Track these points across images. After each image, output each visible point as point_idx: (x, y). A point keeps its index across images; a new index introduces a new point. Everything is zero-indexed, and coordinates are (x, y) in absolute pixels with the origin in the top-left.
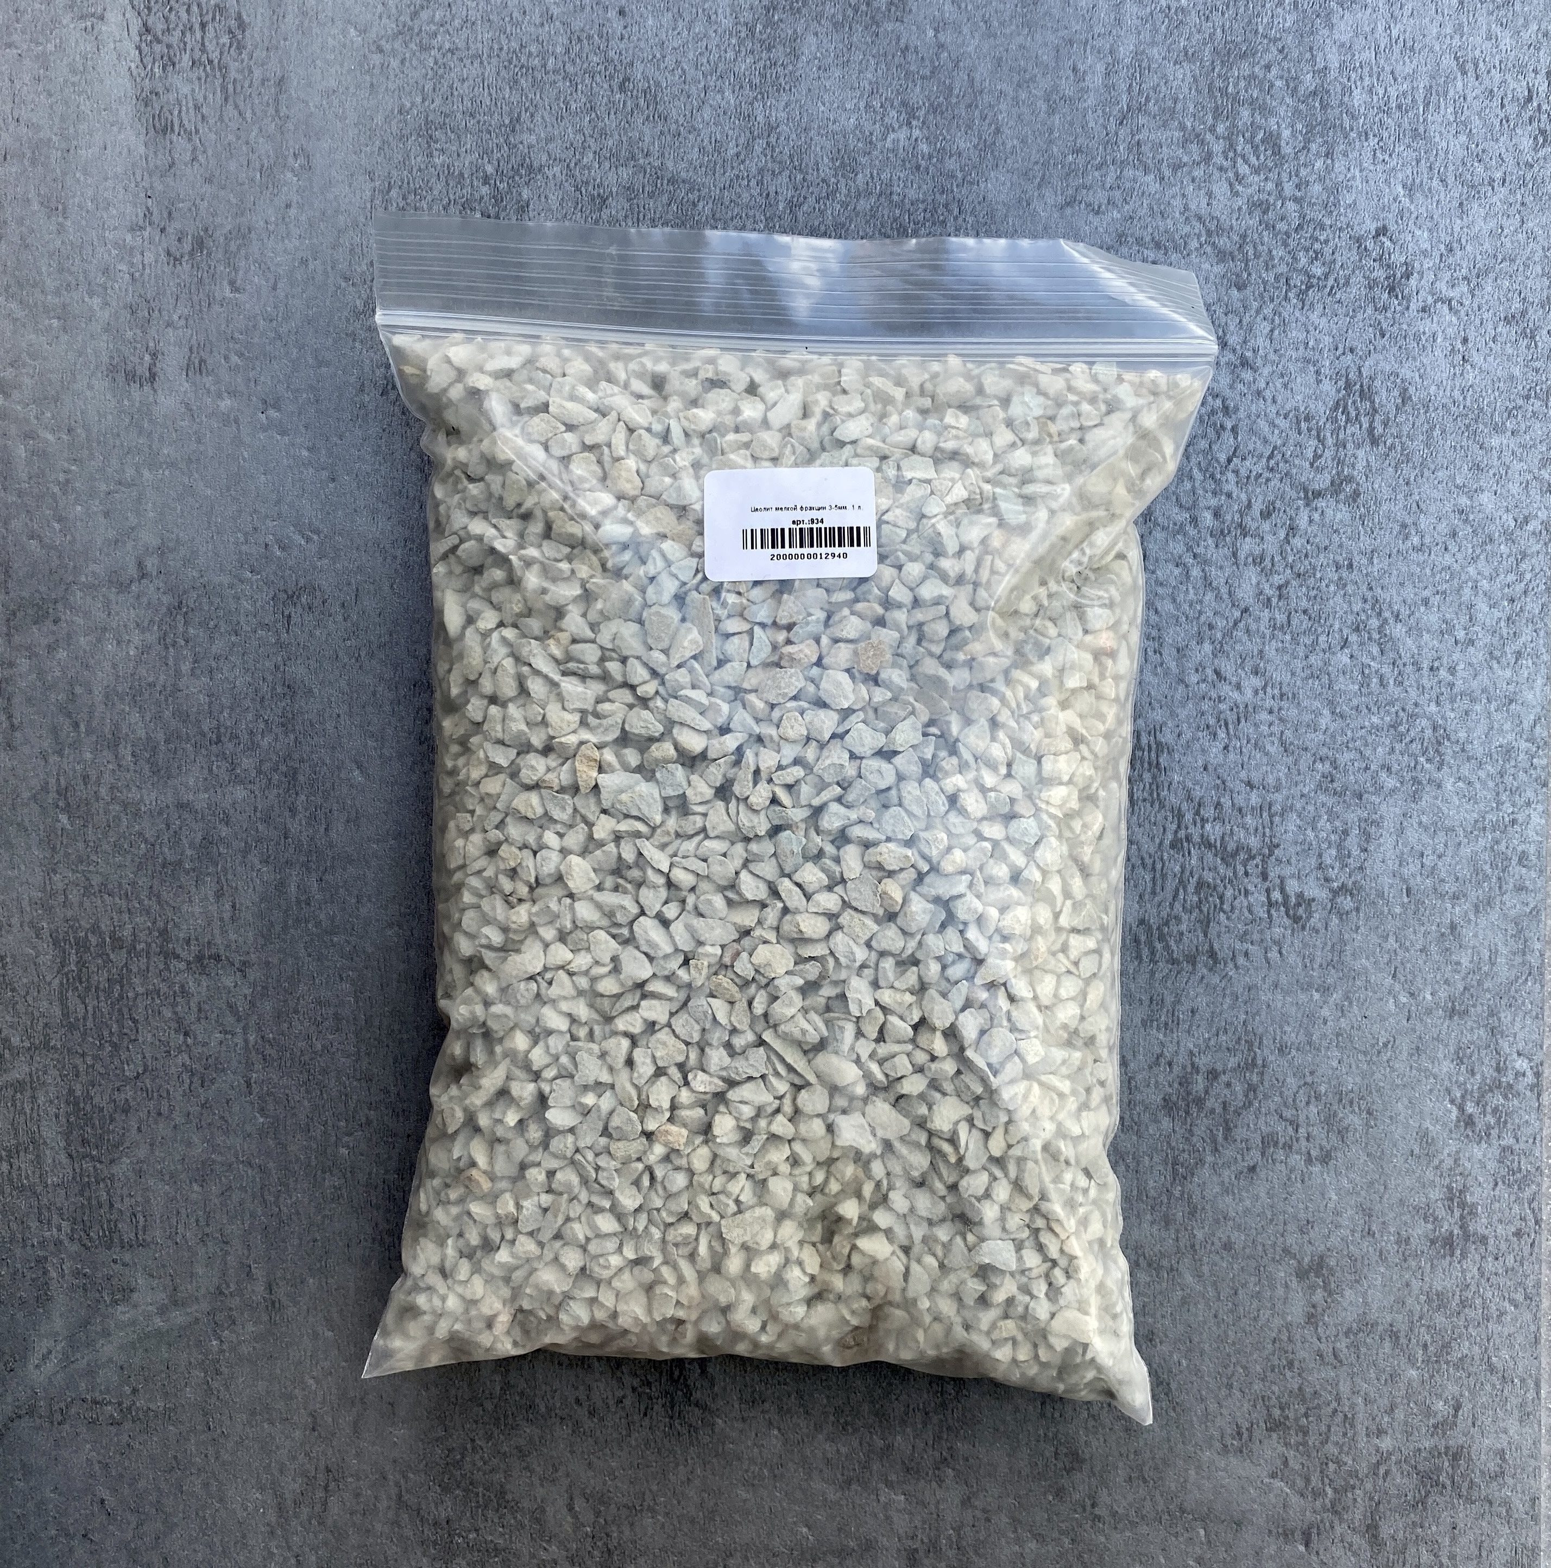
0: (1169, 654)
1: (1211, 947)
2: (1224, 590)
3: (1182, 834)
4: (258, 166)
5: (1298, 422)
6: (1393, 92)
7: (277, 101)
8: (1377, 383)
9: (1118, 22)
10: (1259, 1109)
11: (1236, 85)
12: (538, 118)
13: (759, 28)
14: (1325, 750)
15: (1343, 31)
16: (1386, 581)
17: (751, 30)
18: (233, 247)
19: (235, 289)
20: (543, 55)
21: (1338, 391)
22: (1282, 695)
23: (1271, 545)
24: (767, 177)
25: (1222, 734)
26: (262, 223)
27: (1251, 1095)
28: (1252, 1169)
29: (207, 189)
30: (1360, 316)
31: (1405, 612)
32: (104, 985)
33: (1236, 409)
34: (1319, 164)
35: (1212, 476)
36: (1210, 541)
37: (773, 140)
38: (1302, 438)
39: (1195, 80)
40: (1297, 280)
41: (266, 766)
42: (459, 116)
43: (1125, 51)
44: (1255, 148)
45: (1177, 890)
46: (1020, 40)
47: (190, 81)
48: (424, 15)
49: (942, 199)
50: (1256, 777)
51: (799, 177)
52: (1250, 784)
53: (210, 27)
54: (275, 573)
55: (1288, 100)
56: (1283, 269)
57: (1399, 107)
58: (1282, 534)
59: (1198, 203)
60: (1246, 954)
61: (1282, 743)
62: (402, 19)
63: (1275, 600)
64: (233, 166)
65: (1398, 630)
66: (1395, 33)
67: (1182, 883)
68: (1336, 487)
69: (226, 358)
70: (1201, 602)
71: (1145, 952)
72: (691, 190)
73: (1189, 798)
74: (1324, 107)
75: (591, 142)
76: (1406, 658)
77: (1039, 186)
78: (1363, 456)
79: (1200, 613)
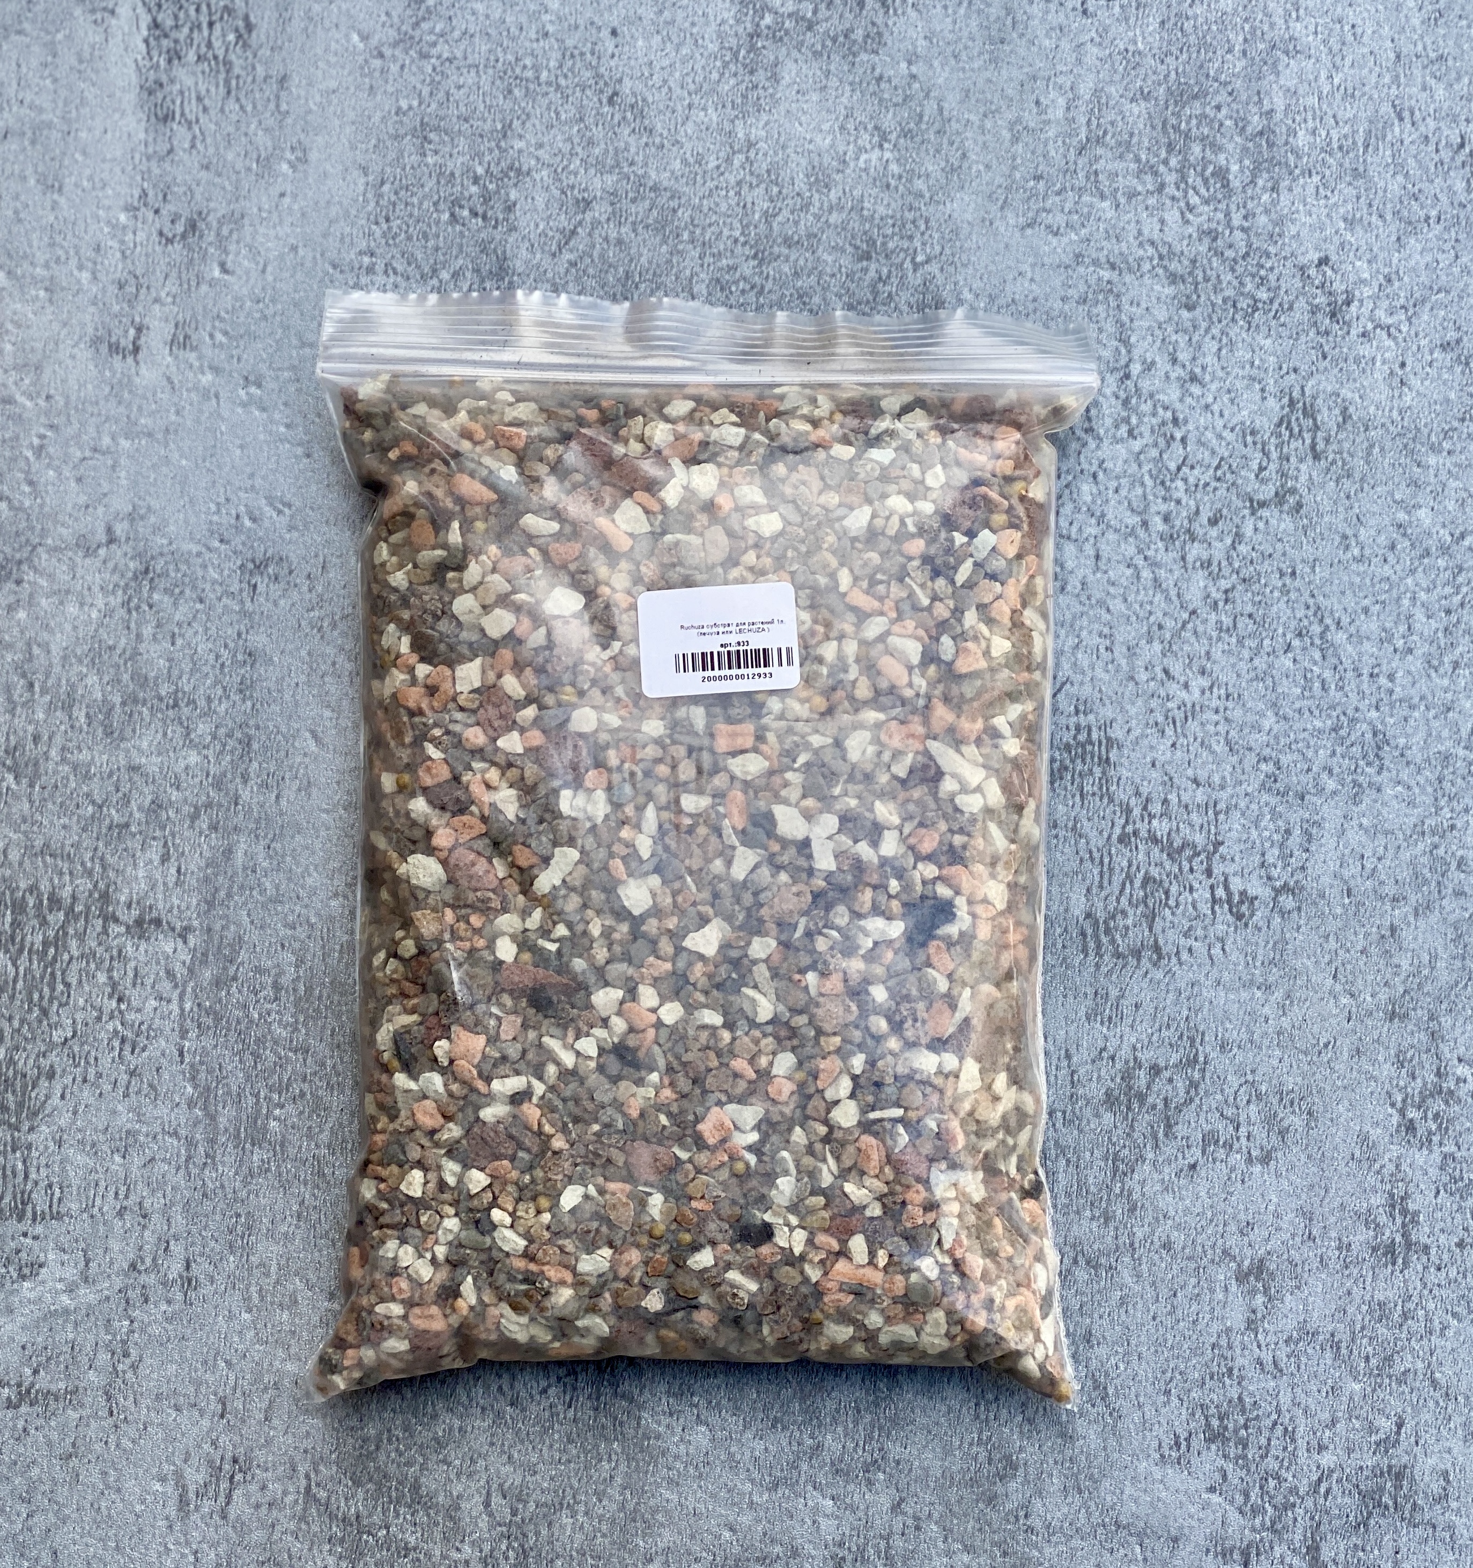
0: (1120, 651)
1: (1156, 941)
2: (1173, 593)
3: (1129, 829)
4: (255, 156)
5: (1244, 437)
6: (1335, 135)
7: (278, 97)
8: (1319, 401)
9: (1079, 61)
10: (1200, 1106)
11: (1188, 123)
12: (528, 125)
13: (743, 52)
14: (1268, 750)
15: (1288, 79)
16: (1327, 590)
17: (736, 55)
18: (225, 231)
19: (224, 269)
20: (536, 68)
21: (1283, 408)
22: (1228, 696)
23: (1218, 551)
24: (745, 188)
25: (1169, 731)
26: (255, 210)
27: (1193, 1092)
28: (1193, 1167)
29: (203, 174)
30: (1303, 338)
31: (1345, 620)
32: (38, 946)
33: (1186, 421)
34: (1265, 197)
35: (1163, 483)
36: (1160, 545)
37: (752, 154)
38: (1248, 451)
39: (1150, 117)
40: (1243, 303)
41: (222, 731)
42: (454, 120)
43: (1085, 89)
44: (1206, 181)
45: (1124, 884)
46: (988, 74)
47: (194, 74)
48: (425, 26)
49: (909, 216)
50: (1202, 775)
51: (775, 190)
52: (1196, 781)
53: (218, 26)
54: (244, 544)
55: (1238, 139)
56: (1230, 292)
57: (1341, 148)
58: (1229, 541)
59: (1151, 228)
60: (1190, 950)
61: (1228, 742)
62: (404, 28)
63: (1221, 604)
64: (230, 156)
65: (1340, 637)
66: (1336, 81)
67: (1130, 878)
68: (1279, 498)
69: (212, 336)
70: (1151, 603)
71: (1092, 945)
72: (672, 197)
73: (1138, 794)
74: (1271, 145)
75: (579, 150)
76: (1347, 663)
77: (1002, 208)
78: (1306, 470)
79: (1150, 613)
